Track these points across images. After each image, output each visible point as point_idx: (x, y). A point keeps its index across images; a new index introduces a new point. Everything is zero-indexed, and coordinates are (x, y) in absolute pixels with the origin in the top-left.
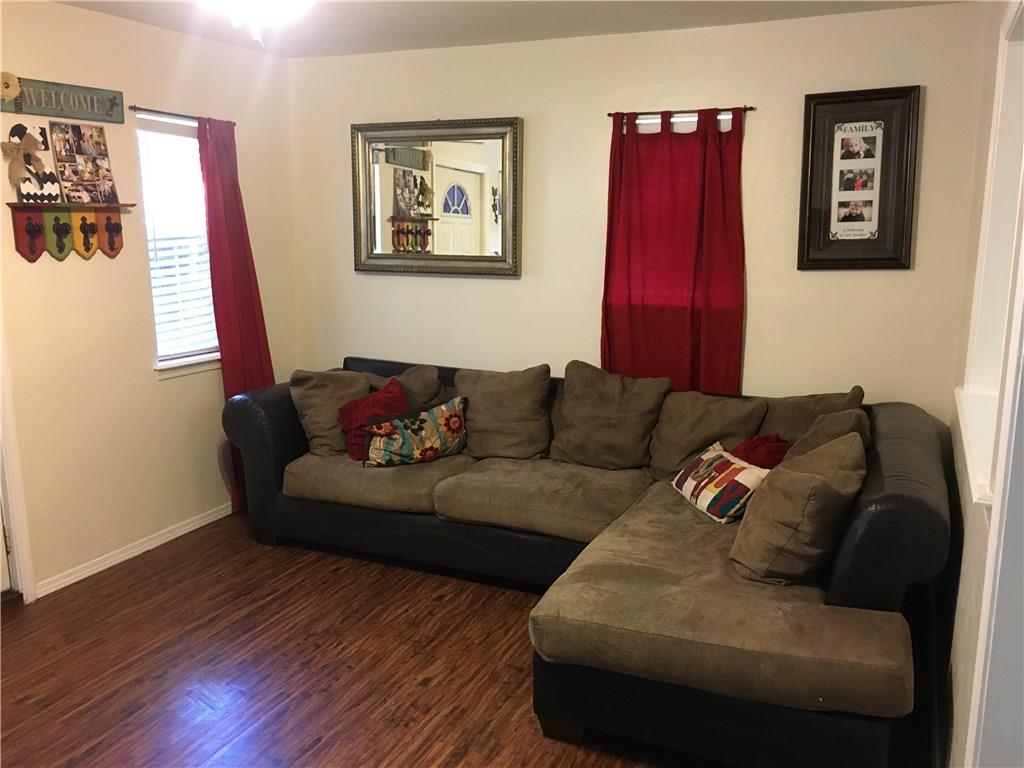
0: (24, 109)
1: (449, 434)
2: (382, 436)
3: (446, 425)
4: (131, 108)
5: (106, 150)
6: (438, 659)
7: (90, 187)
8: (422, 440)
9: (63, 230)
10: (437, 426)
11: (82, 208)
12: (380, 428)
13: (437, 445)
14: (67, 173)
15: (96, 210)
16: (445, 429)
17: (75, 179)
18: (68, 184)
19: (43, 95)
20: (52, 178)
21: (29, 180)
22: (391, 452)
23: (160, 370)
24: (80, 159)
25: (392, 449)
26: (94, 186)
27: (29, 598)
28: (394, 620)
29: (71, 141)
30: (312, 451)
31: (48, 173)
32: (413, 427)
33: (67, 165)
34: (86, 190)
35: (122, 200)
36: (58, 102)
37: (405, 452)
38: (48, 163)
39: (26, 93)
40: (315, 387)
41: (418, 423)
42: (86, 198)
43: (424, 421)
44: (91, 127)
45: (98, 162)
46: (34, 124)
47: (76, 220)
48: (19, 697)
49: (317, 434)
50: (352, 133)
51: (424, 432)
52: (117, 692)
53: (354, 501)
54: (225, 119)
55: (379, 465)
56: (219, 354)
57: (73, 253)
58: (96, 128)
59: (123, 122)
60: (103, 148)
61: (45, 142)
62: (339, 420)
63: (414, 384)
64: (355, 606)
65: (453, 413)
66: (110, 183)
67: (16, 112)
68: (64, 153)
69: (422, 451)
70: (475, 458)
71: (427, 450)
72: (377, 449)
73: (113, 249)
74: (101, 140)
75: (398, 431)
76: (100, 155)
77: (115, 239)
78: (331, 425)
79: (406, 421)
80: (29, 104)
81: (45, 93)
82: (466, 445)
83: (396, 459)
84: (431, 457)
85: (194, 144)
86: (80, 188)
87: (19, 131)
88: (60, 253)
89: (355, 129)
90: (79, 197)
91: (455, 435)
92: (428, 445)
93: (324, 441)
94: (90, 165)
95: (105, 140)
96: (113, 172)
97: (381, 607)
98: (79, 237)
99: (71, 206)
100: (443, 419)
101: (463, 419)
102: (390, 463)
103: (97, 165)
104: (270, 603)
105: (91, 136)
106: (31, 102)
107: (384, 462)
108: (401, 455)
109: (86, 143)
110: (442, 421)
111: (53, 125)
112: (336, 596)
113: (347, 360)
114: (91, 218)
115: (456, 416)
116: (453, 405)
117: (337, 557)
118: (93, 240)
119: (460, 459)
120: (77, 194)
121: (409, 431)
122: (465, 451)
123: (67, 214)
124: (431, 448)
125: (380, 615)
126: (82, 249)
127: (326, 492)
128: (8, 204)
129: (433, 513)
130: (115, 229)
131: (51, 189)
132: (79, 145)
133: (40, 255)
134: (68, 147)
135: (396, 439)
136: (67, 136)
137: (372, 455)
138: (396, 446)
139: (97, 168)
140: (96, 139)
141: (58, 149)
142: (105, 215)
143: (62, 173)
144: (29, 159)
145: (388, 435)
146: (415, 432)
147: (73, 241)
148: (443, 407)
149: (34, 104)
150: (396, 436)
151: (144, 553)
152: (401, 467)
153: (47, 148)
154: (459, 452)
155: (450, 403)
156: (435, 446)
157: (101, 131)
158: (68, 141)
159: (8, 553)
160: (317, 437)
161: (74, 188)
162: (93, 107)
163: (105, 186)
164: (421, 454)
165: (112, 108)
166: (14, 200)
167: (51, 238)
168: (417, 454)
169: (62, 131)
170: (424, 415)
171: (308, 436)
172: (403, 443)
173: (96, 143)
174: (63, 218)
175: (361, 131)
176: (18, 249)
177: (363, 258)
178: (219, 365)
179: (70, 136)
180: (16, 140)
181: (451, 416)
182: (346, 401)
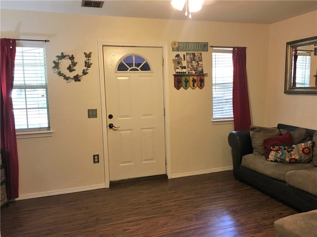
0: (179, 50)
1: (303, 154)
2: (274, 151)
3: (302, 151)
4: (211, 46)
5: (202, 59)
6: (262, 232)
7: (195, 70)
8: (291, 155)
9: (187, 81)
10: (299, 151)
11: (192, 75)
12: (274, 148)
13: (297, 157)
14: (189, 66)
15: (197, 76)
16: (302, 152)
17: (191, 67)
18: (189, 69)
19: (185, 46)
20: (185, 68)
21: (179, 68)
22: (277, 157)
23: (213, 122)
24: (194, 62)
25: (277, 156)
26: (197, 69)
27: (169, 178)
28: (258, 215)
29: (192, 57)
30: (253, 153)
31: (184, 66)
32: (288, 150)
33: (190, 64)
34: (194, 70)
35: (204, 73)
36: (189, 47)
37: (282, 158)
38: (184, 63)
39: (180, 46)
40: (257, 131)
41: (291, 148)
42: (194, 72)
43: (293, 148)
44: (198, 53)
45: (199, 62)
46: (181, 54)
47: (191, 79)
48: (149, 199)
49: (256, 147)
50: (287, 45)
51: (292, 152)
52: (169, 206)
53: (259, 171)
54: (243, 46)
55: (272, 161)
56: (233, 119)
57: (190, 87)
58: (199, 53)
59: (207, 51)
60: (201, 58)
61: (184, 58)
62: (263, 144)
63: (295, 134)
64: (249, 206)
65: (306, 147)
66: (202, 68)
67: (177, 51)
68: (189, 61)
69: (290, 159)
70: (314, 166)
71: (292, 159)
72: (272, 155)
73: (201, 86)
74: (200, 56)
75: (281, 150)
76: (200, 60)
77: (202, 84)
78: (260, 145)
79: (286, 147)
80: (180, 48)
81: (185, 45)
82: (312, 161)
83: (278, 160)
84: (293, 162)
85: (231, 55)
86: (192, 70)
87: (178, 56)
88: (186, 88)
89: (288, 44)
90: (192, 72)
91: (306, 155)
92: (293, 157)
93: (257, 150)
94: (196, 63)
95: (202, 56)
96: (203, 65)
97: (257, 209)
98: (191, 83)
99: (190, 75)
100: (302, 148)
101: (311, 150)
102: (276, 161)
103: (198, 63)
104: (224, 197)
105: (198, 56)
106: (181, 48)
107: (273, 160)
108: (281, 159)
109: (196, 58)
110: (301, 149)
111: (187, 53)
112: (246, 201)
113: (279, 125)
114: (195, 78)
115: (307, 148)
116: (307, 144)
117: (255, 190)
118: (196, 84)
119: (307, 165)
120: (192, 71)
121: (286, 151)
122: (311, 162)
123: (189, 77)
124: (294, 159)
125: (254, 212)
126: (192, 86)
127: (252, 167)
128: (173, 75)
129: (285, 182)
130: (202, 81)
131: (184, 70)
132: (194, 58)
133: (180, 88)
134: (190, 59)
135: (279, 153)
136: (191, 56)
137: (270, 157)
138: (279, 155)
139: (198, 64)
140: (199, 56)
141: (188, 60)
142: (200, 77)
143: (188, 66)
144: (179, 63)
145: (277, 151)
146: (288, 152)
147: (190, 84)
148: (303, 144)
149: (182, 48)
150: (280, 152)
151: (203, 174)
152: (280, 163)
153: (185, 60)
154: (309, 163)
155: (306, 143)
156: (296, 158)
157: (201, 54)
158: (191, 57)
159: (166, 164)
160: (255, 148)
161: (191, 70)
162: (199, 48)
163: (200, 69)
164: (289, 160)
165: (204, 47)
166: (175, 73)
167: (184, 83)
168: (287, 159)
169: (189, 55)
170: (294, 146)
171: (253, 148)
172: (282, 155)
173: (199, 57)
174: (187, 78)
175: (290, 44)
176: (175, 86)
177: (288, 89)
178: (233, 122)
179: (192, 56)
180: (177, 58)
181: (305, 148)
182: (268, 137)
